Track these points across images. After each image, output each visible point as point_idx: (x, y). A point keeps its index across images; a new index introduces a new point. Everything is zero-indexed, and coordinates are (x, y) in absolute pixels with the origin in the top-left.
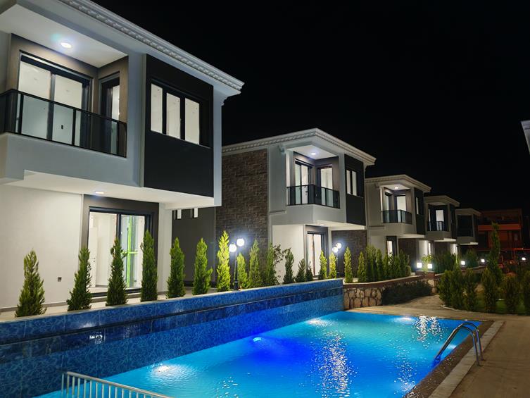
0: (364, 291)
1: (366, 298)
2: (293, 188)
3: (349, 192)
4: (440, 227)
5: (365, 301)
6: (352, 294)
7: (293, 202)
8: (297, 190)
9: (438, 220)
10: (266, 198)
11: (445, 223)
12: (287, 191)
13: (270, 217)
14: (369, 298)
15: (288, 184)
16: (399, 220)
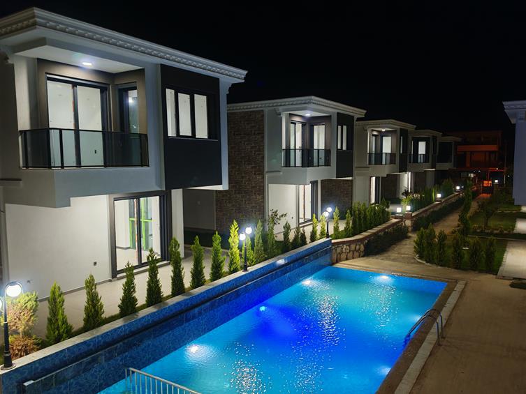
0: (349, 246)
1: (351, 253)
2: (288, 150)
3: (339, 147)
4: (421, 160)
5: (350, 255)
6: (339, 250)
7: (287, 164)
8: (292, 153)
9: (420, 153)
10: (263, 158)
11: (426, 156)
12: (283, 154)
13: (267, 176)
14: (353, 252)
15: (284, 147)
16: (384, 162)
